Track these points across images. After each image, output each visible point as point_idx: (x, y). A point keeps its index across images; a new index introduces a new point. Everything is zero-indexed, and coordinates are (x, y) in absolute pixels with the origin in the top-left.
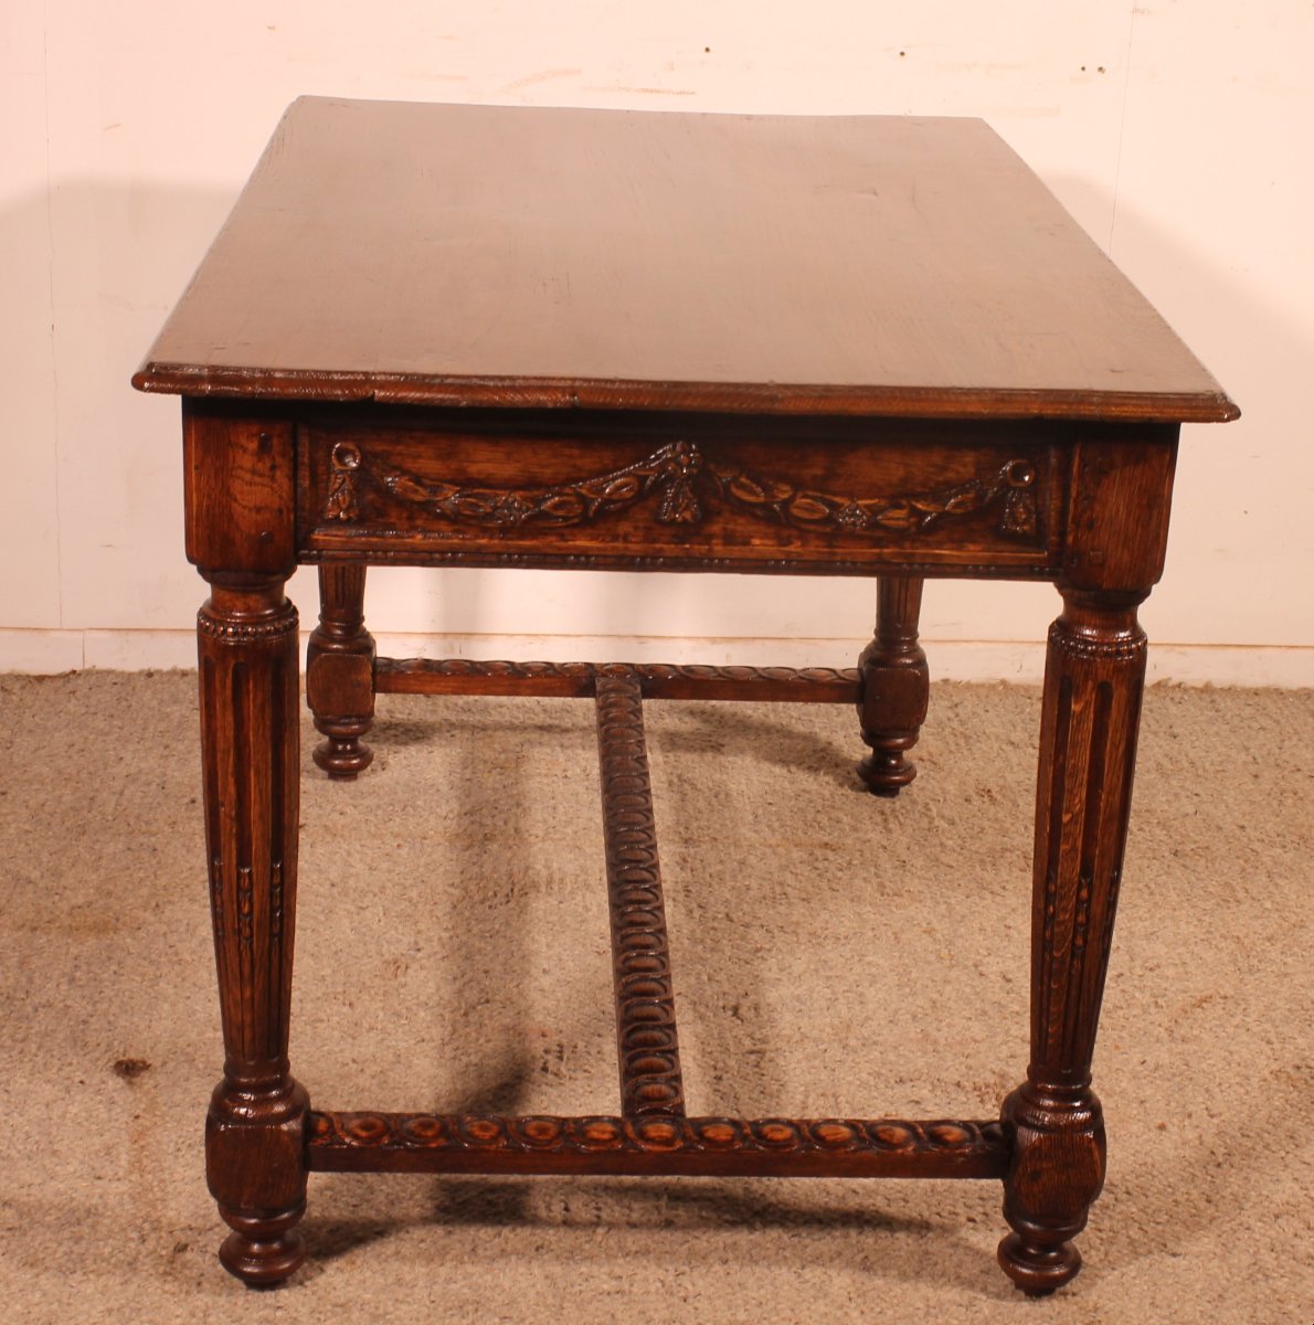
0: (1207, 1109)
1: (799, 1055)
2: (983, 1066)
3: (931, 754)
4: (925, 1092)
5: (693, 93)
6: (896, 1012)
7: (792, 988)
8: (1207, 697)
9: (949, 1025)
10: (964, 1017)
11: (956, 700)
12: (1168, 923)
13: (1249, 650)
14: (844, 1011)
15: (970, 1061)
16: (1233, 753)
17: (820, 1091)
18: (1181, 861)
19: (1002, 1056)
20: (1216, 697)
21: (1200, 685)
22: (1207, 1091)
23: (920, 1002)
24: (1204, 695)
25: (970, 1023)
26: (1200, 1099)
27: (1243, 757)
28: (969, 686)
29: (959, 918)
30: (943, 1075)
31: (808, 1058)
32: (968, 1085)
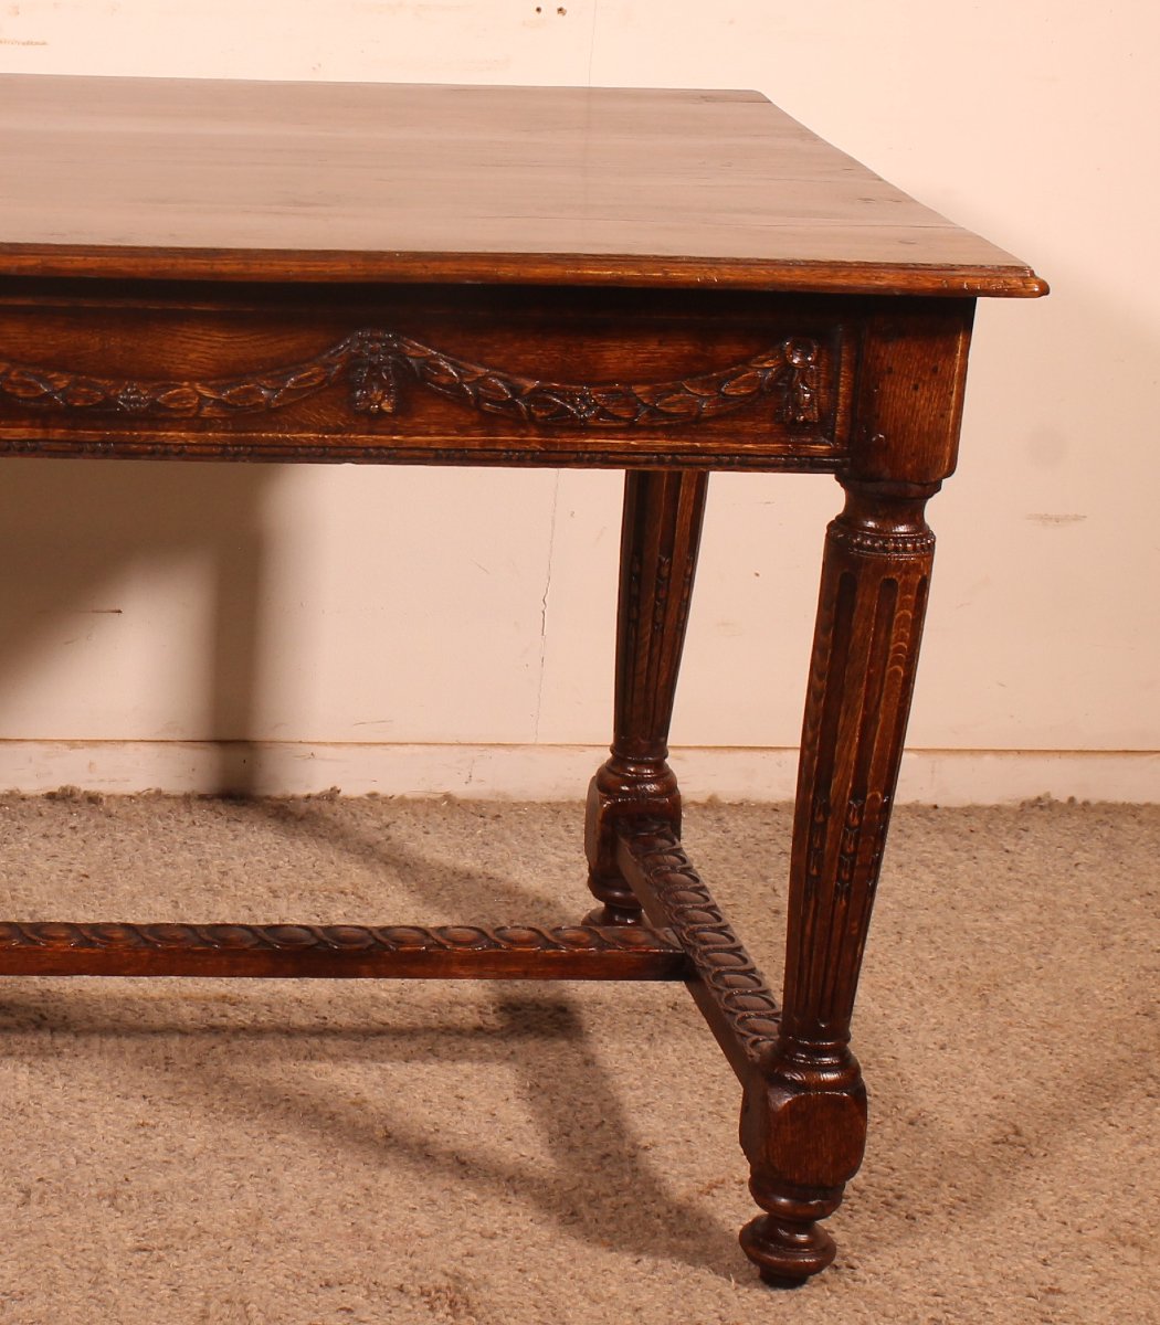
0: (720, 1318)
1: (195, 1253)
2: (432, 1266)
3: (355, 885)
4: (359, 1298)
5: (44, 44)
6: (319, 1201)
7: (185, 1173)
8: (711, 814)
9: (387, 1218)
10: (406, 1207)
11: (386, 819)
12: (666, 1092)
13: (764, 754)
14: (252, 1202)
15: (415, 1261)
16: (747, 883)
17: (224, 1297)
18: (682, 1016)
19: (455, 1254)
20: (724, 814)
21: (702, 799)
22: (720, 1296)
23: (350, 1189)
24: (707, 813)
25: (415, 1215)
26: (711, 1307)
27: (760, 888)
28: (403, 802)
29: (396, 1086)
30: (381, 1278)
31: (207, 1257)
32: (415, 1291)
